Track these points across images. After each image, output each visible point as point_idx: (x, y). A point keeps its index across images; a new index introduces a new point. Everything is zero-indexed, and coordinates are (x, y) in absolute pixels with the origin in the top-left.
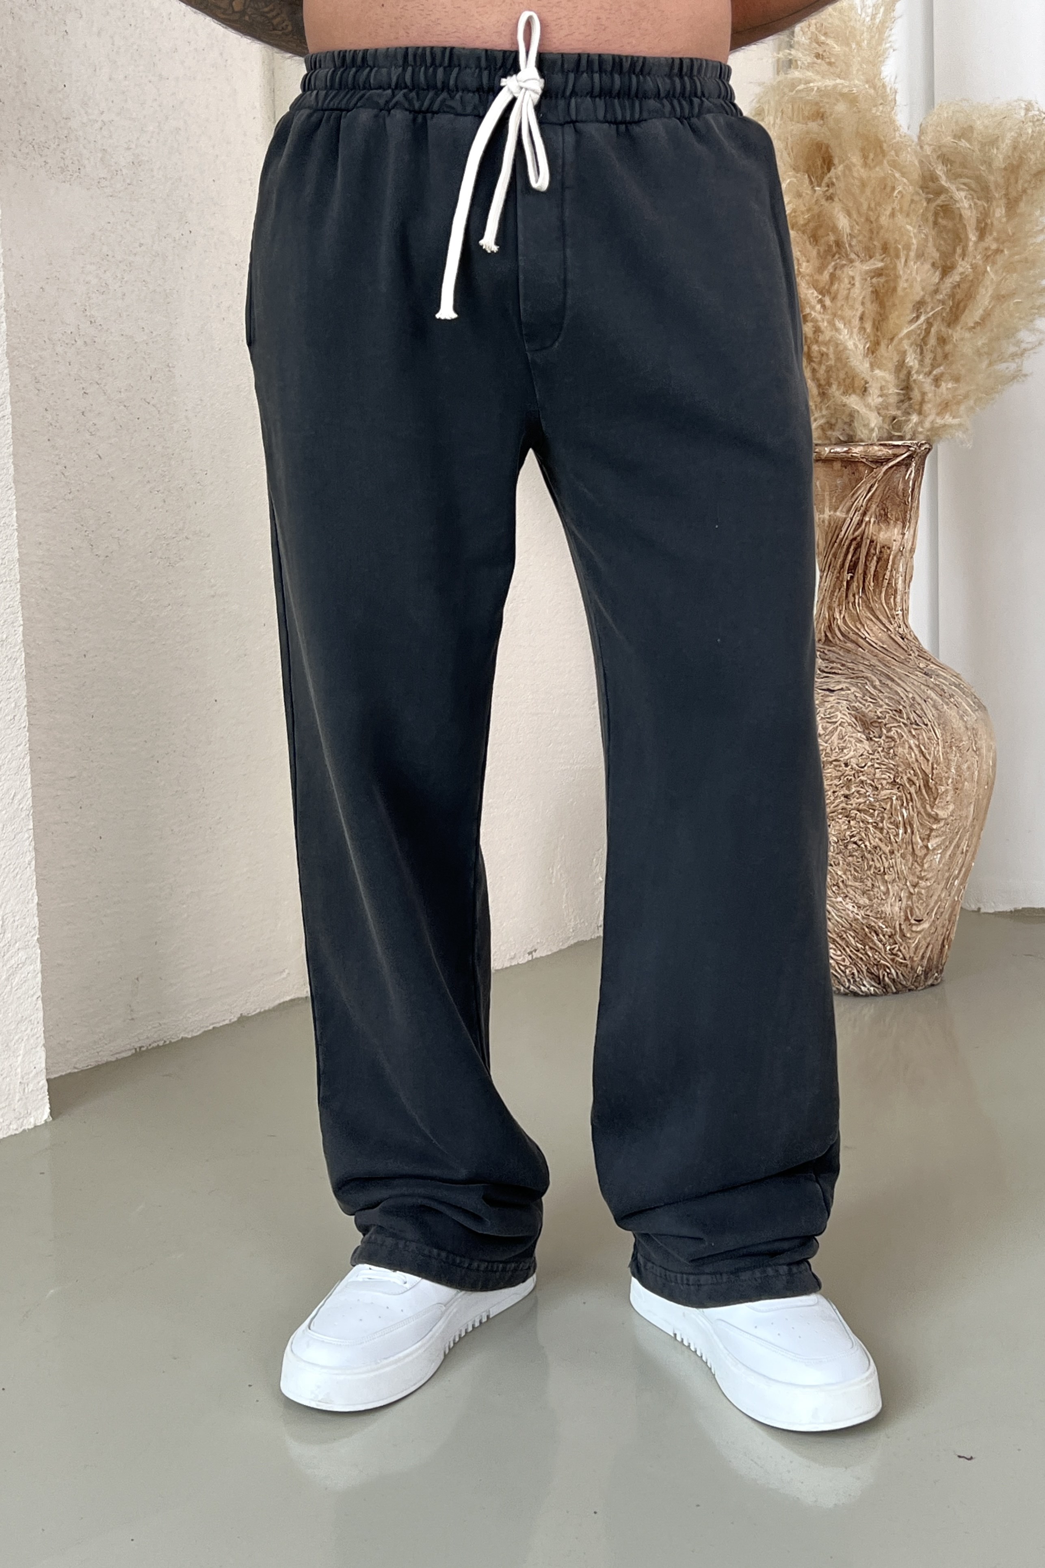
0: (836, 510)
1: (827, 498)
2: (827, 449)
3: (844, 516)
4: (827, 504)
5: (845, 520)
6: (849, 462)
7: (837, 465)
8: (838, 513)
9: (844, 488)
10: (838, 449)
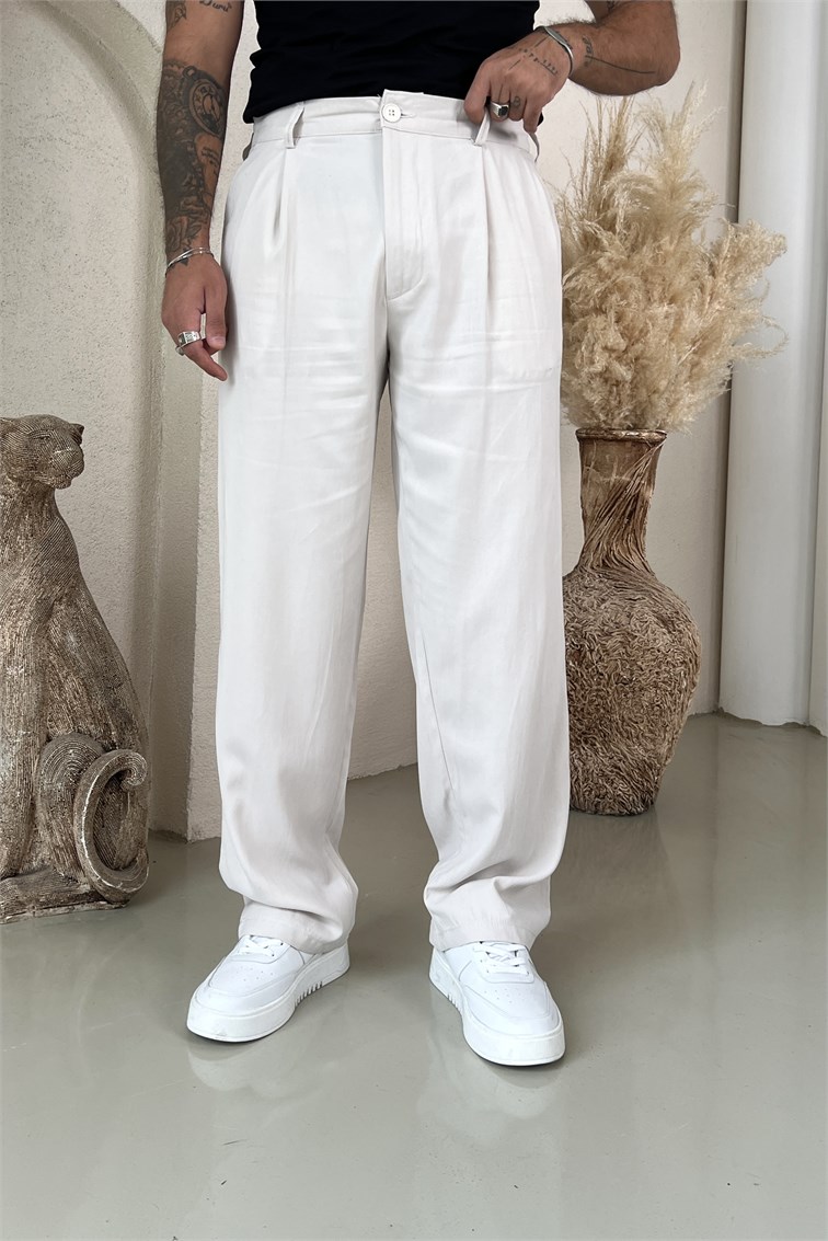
0: (622, 474)
1: (615, 467)
2: (624, 433)
3: (628, 479)
4: (615, 470)
5: (629, 483)
6: (638, 442)
7: (629, 445)
8: (623, 478)
9: (630, 461)
10: (632, 433)
